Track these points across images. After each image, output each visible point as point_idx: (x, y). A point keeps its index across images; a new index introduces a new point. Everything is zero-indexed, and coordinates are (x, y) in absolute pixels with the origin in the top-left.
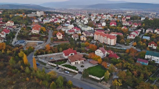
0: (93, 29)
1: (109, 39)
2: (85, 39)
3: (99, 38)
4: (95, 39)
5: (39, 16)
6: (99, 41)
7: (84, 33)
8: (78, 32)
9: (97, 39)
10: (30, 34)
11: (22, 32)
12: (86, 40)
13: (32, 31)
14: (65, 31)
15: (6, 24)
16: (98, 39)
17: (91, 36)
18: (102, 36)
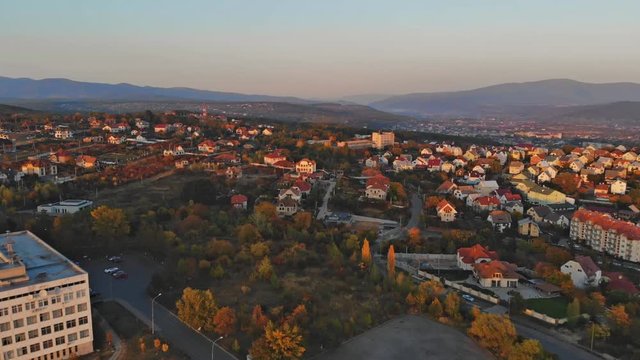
0: (572, 201)
1: (624, 240)
2: (535, 232)
3: (589, 232)
4: (575, 234)
5: (379, 145)
6: (588, 243)
7: (535, 212)
8: (511, 205)
9: (580, 236)
10: (360, 199)
11: (341, 191)
12: (537, 234)
13: (367, 192)
14: (465, 198)
15: (297, 167)
16: (584, 237)
17: (559, 222)
18: (599, 227)
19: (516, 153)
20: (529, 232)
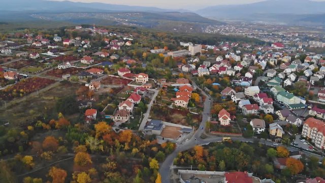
0: (304, 102)
2: (280, 133)
3: (314, 135)
4: (305, 134)
6: (313, 141)
7: (280, 114)
8: (266, 107)
9: (308, 135)
10: (171, 107)
12: (281, 136)
13: (176, 101)
14: (238, 101)
15: (137, 78)
16: (311, 137)
17: (295, 123)
18: (321, 134)
19: (272, 61)
20: (276, 134)
